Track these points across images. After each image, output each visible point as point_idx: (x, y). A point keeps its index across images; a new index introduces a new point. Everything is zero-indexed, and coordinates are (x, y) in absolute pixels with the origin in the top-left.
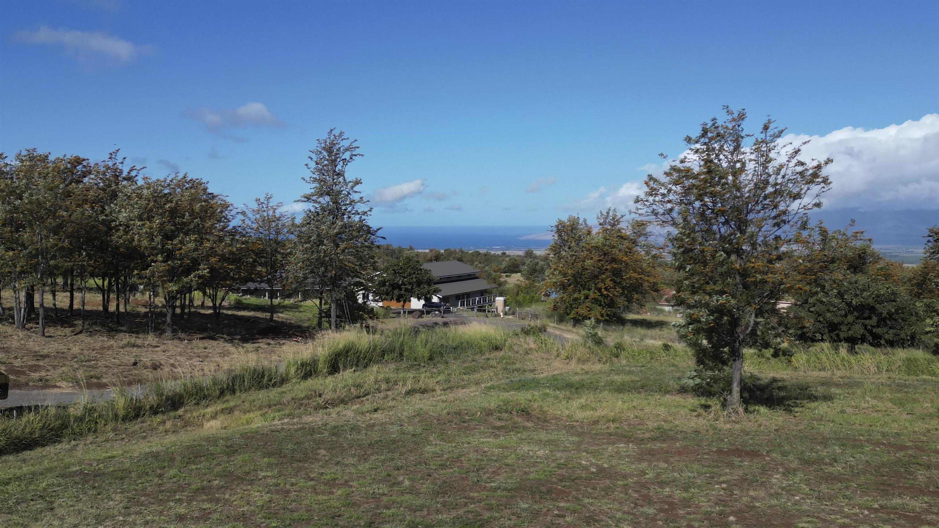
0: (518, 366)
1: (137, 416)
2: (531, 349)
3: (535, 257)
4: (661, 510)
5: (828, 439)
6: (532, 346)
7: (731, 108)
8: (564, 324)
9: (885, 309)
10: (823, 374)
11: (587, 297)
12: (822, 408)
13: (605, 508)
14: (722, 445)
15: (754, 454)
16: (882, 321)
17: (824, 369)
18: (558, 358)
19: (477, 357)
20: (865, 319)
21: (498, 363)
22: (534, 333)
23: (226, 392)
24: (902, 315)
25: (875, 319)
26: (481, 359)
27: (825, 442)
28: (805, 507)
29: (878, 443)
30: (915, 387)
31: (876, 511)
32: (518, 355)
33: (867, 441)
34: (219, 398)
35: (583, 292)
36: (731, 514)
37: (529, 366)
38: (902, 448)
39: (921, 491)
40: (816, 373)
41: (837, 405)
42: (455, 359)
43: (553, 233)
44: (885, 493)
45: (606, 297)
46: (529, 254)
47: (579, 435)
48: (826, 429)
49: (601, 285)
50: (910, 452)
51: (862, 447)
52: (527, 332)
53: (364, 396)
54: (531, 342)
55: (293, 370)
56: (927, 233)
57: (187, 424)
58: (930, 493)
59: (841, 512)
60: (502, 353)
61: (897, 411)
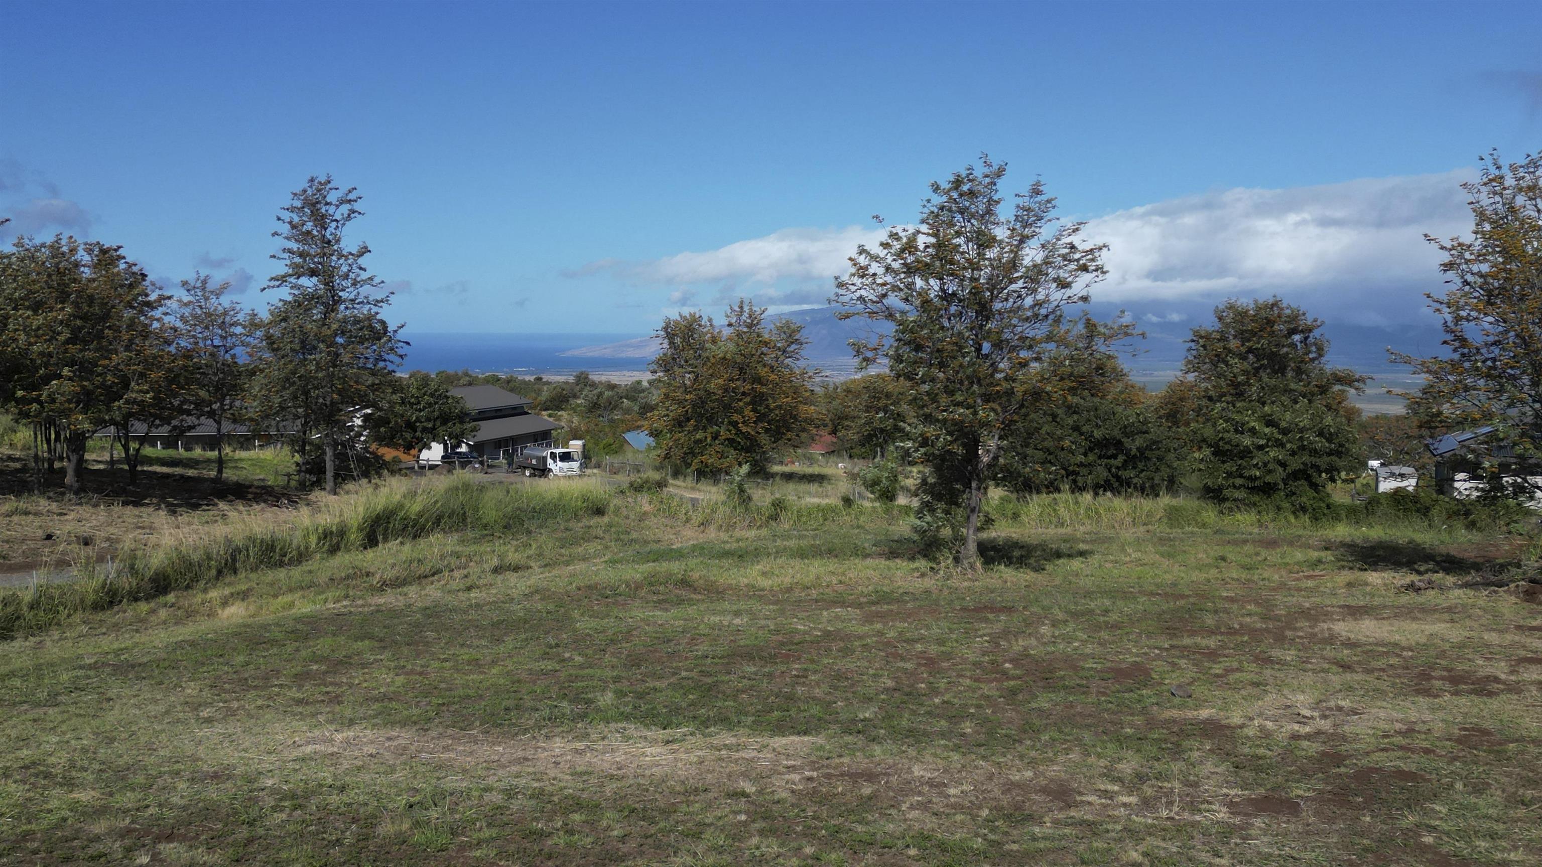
0: (634, 535)
1: (111, 604)
2: (645, 513)
3: (594, 385)
4: (919, 664)
5: (1093, 592)
6: (647, 507)
7: (991, 159)
8: (681, 478)
9: (1134, 445)
10: (1061, 531)
11: (715, 437)
12: (1076, 564)
13: (852, 666)
14: (965, 604)
15: (1009, 610)
16: (1131, 461)
17: (1062, 525)
18: (688, 525)
19: (571, 524)
20: (1109, 457)
21: (604, 532)
22: (649, 489)
23: (225, 571)
24: (1157, 452)
25: (1121, 458)
26: (577, 527)
27: (1088, 594)
28: (1087, 651)
29: (1152, 594)
30: (1182, 540)
31: (1167, 650)
32: (628, 521)
33: (1139, 592)
34: (217, 578)
35: (710, 430)
36: (1006, 661)
37: (648, 534)
38: (1183, 596)
39: (1212, 632)
40: (1052, 531)
41: (1095, 560)
42: (541, 527)
43: (660, 340)
44: (1173, 636)
45: (747, 436)
46: (583, 380)
47: (776, 603)
48: (1086, 583)
49: (736, 417)
50: (1192, 600)
51: (1135, 598)
52: (637, 488)
53: (433, 575)
54: (645, 503)
55: (313, 540)
56: (1191, 336)
57: (190, 614)
58: (1222, 634)
59: (1130, 653)
60: (606, 519)
61: (1166, 563)
